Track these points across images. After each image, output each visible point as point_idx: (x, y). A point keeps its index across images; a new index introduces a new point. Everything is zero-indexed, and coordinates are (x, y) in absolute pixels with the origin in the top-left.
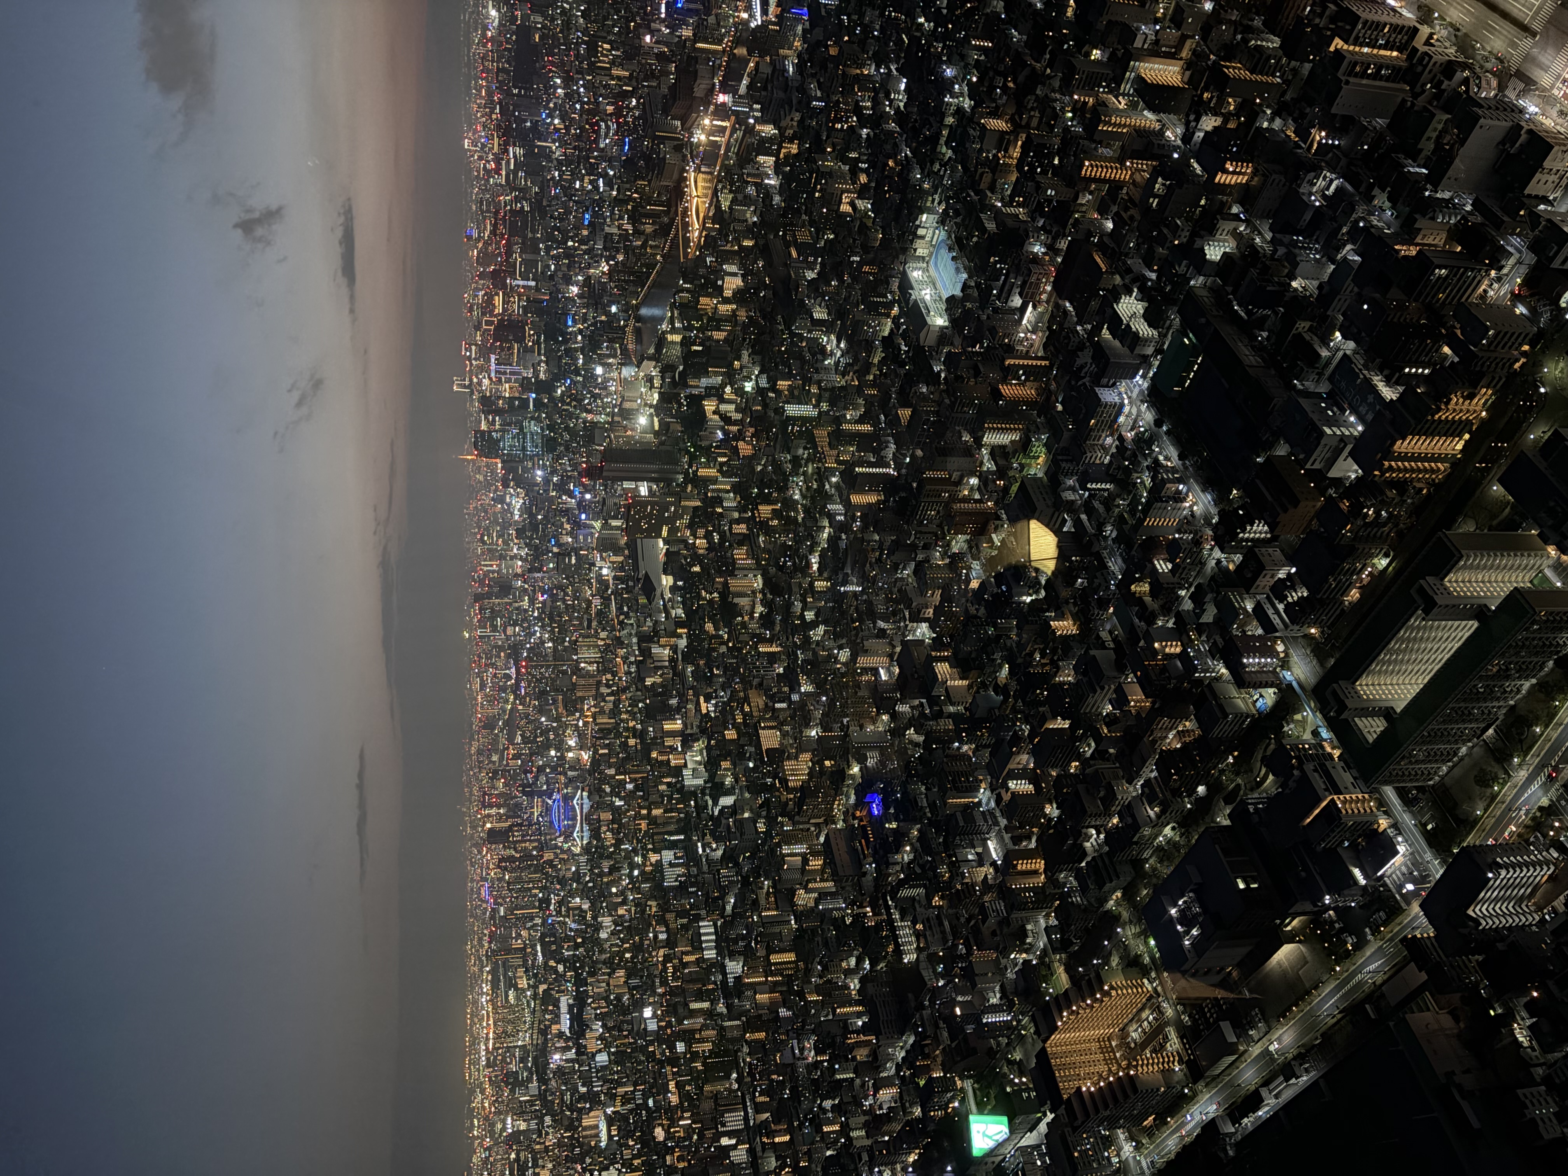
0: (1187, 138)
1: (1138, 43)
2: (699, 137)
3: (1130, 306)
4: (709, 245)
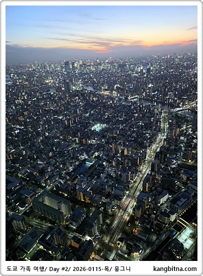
0: (118, 157)
1: (129, 148)
2: (114, 92)
3: (97, 154)
4: (100, 95)
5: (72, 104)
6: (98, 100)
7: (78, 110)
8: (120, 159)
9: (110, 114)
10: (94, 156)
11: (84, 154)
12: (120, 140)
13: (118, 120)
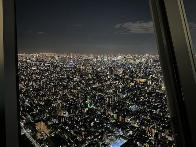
0: (152, 140)
1: (163, 133)
3: (131, 132)
4: (136, 82)
5: (113, 85)
6: (135, 85)
7: (118, 91)
8: (153, 143)
9: (146, 99)
10: (128, 134)
11: (120, 130)
12: (154, 123)
13: (152, 104)
